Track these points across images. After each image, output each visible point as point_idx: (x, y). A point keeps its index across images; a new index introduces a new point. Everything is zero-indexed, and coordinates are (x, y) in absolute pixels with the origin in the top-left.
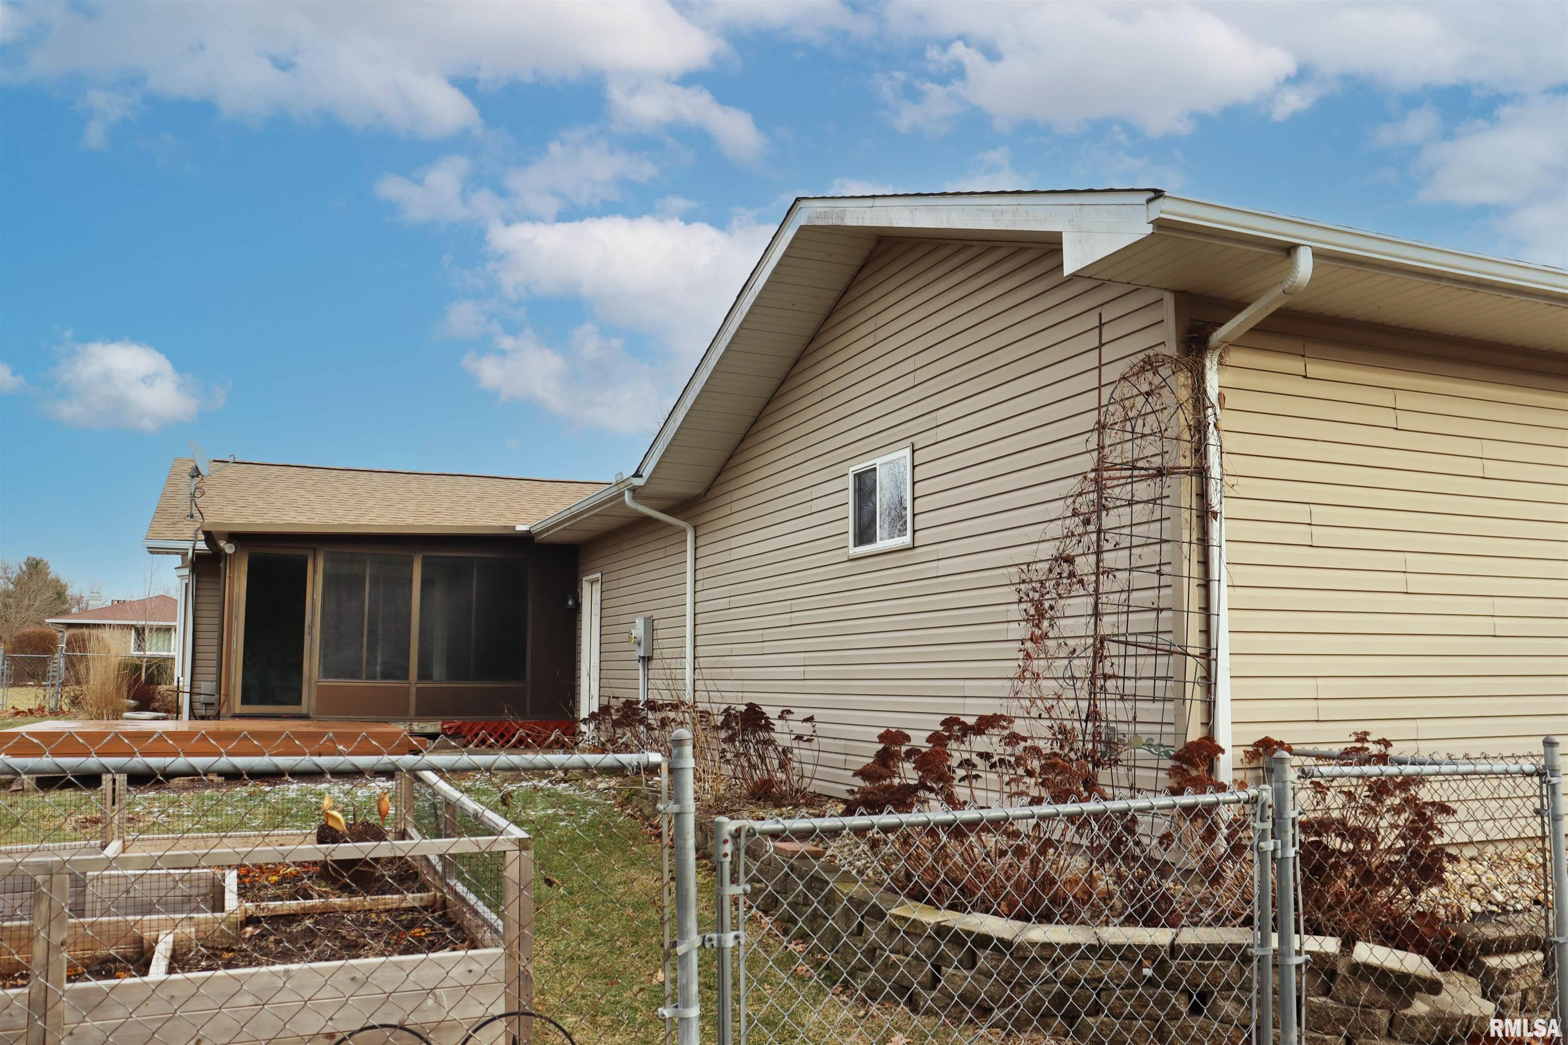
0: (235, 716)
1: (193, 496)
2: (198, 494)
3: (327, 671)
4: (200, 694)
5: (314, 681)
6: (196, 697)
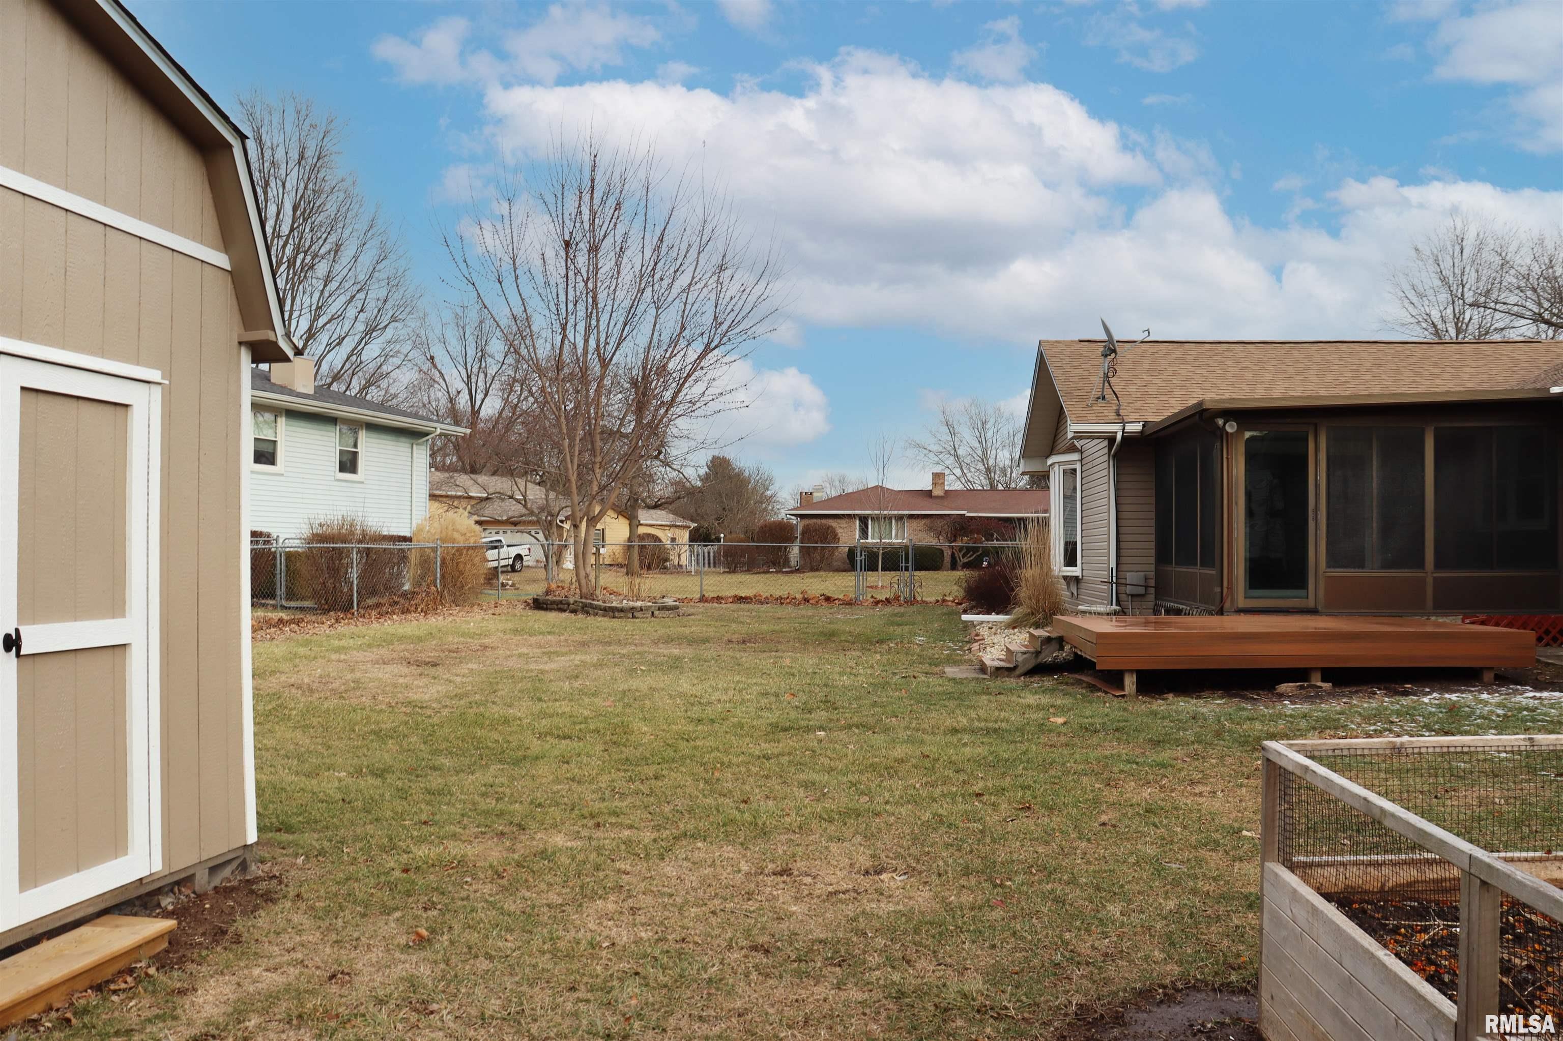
0: (1240, 611)
1: (1106, 376)
2: (1111, 374)
3: (1334, 560)
4: (1126, 585)
5: (1321, 572)
6: (1122, 588)
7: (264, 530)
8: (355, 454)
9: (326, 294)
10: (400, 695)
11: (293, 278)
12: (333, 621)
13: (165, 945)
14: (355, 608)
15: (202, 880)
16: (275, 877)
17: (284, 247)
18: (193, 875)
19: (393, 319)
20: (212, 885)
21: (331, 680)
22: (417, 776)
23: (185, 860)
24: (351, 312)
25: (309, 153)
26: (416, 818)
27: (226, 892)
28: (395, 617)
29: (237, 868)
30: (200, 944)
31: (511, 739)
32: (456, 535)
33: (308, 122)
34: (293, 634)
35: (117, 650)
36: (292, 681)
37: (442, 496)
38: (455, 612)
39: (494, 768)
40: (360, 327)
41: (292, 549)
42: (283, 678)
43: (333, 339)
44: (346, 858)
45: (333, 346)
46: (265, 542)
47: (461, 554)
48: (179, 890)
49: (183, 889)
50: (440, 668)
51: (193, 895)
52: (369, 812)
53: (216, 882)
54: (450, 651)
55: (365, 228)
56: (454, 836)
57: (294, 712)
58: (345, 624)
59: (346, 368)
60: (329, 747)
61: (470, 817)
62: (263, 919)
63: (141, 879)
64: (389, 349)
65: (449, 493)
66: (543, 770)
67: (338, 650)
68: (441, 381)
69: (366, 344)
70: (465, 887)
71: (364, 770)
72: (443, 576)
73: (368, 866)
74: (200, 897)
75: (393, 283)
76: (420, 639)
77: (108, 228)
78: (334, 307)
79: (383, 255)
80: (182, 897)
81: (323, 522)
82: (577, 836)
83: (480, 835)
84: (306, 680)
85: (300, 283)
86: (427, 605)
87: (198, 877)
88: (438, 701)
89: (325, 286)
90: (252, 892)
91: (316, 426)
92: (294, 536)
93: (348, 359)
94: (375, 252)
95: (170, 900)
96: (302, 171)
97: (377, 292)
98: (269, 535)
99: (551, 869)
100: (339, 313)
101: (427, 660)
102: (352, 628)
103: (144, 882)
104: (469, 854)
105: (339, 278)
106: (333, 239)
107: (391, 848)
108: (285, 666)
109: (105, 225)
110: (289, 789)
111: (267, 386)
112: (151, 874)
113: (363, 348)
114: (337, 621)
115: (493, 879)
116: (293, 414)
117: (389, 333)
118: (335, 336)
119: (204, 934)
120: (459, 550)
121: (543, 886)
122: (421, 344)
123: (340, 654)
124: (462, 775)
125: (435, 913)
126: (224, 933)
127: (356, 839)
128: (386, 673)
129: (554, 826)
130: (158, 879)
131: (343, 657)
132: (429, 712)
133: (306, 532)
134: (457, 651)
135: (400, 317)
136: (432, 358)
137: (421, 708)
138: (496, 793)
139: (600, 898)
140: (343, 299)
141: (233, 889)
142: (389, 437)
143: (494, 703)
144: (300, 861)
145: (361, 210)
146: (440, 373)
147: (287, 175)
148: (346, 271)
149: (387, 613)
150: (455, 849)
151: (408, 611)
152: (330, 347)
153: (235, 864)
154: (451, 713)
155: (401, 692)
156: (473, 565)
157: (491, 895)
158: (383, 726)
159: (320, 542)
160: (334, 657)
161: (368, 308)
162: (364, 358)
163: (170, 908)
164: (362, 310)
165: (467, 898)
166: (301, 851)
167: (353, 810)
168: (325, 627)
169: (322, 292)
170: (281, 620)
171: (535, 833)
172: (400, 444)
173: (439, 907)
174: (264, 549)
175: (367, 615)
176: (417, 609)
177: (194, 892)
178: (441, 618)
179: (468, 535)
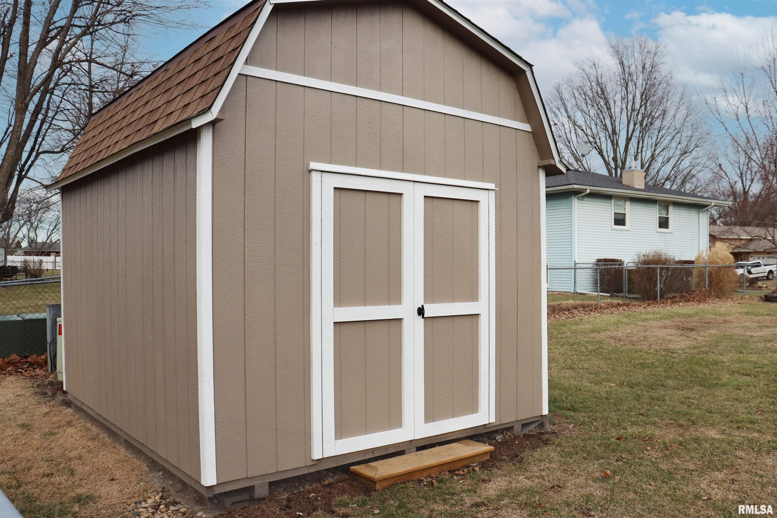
7: (619, 258)
8: (667, 218)
9: (660, 137)
10: (664, 345)
11: (642, 131)
12: (646, 305)
13: (488, 458)
14: (659, 298)
15: (518, 429)
16: (555, 433)
17: (637, 115)
18: (513, 427)
19: (697, 146)
20: (524, 433)
21: (633, 335)
22: (652, 389)
23: (509, 419)
24: (674, 144)
25: (647, 66)
26: (638, 411)
27: (528, 437)
28: (681, 304)
29: (538, 426)
30: (505, 460)
31: (713, 373)
32: (718, 260)
33: (646, 50)
34: (623, 311)
35: (474, 317)
36: (612, 335)
37: (725, 239)
38: (716, 302)
39: (696, 388)
40: (678, 152)
41: (632, 268)
42: (609, 333)
43: (664, 160)
44: (593, 428)
45: (665, 163)
46: (620, 265)
47: (721, 271)
48: (506, 433)
49: (508, 433)
50: (693, 332)
51: (513, 436)
52: (616, 405)
53: (526, 431)
54: (705, 323)
55: (679, 100)
56: (654, 424)
57: (605, 351)
58: (652, 307)
59: (671, 174)
60: (614, 370)
61: (668, 414)
62: (537, 454)
63: (485, 425)
64: (694, 162)
65: (729, 237)
66: (722, 394)
67: (643, 320)
68: (725, 177)
69: (682, 160)
70: (645, 452)
71: (625, 383)
72: (710, 283)
73: (602, 434)
74: (516, 437)
75: (695, 129)
76: (690, 316)
77: (465, 119)
78: (664, 143)
79: (689, 113)
80: (507, 436)
81: (645, 253)
82: (723, 432)
83: (669, 425)
84: (619, 335)
85: (646, 133)
86: (700, 297)
87: (515, 428)
88: (683, 349)
89: (659, 133)
90: (541, 438)
91: (645, 205)
92: (631, 261)
93: (672, 169)
94: (685, 112)
95: (500, 437)
96: (644, 75)
97: (687, 133)
98: (621, 261)
99: (697, 449)
100: (667, 146)
101: (690, 327)
102: (656, 309)
103: (487, 426)
104: (656, 434)
105: (666, 128)
106: (661, 108)
107: (618, 425)
108: (611, 328)
109: (464, 118)
110: (583, 389)
111: (620, 186)
112: (489, 423)
113: (680, 163)
114: (649, 305)
115: (662, 450)
116: (634, 200)
117: (694, 154)
118: (666, 158)
119: (508, 455)
120: (719, 268)
121: (688, 458)
122: (714, 158)
123: (644, 322)
124: (676, 391)
125: (621, 463)
126: (517, 456)
127: (602, 418)
128: (661, 333)
129: (712, 425)
130: (494, 426)
131: (645, 324)
132: (675, 355)
133: (636, 259)
134: (709, 323)
135: (700, 145)
136: (720, 165)
137: (672, 353)
138: (689, 402)
139: (718, 470)
140: (669, 138)
141: (533, 436)
142: (685, 209)
143: (713, 352)
144: (571, 426)
145: (676, 91)
146: (725, 172)
147: (637, 79)
148: (669, 123)
149: (677, 301)
150: (650, 430)
151: (689, 301)
152: (664, 164)
153: (536, 424)
154: (687, 356)
155: (665, 344)
156: (728, 276)
157: (656, 458)
158: (647, 361)
159: (644, 264)
160: (640, 323)
161: (682, 142)
162: (680, 168)
163: (500, 440)
164: (679, 143)
165: (642, 458)
166: (574, 421)
167: (609, 403)
168: (642, 308)
169: (658, 136)
170: (618, 304)
171: (700, 427)
172: (692, 212)
173: (624, 460)
174: (619, 268)
175: (665, 303)
176: (694, 299)
177: (513, 435)
178: (707, 305)
179: (725, 260)
